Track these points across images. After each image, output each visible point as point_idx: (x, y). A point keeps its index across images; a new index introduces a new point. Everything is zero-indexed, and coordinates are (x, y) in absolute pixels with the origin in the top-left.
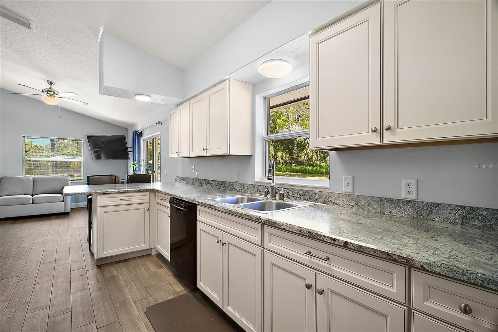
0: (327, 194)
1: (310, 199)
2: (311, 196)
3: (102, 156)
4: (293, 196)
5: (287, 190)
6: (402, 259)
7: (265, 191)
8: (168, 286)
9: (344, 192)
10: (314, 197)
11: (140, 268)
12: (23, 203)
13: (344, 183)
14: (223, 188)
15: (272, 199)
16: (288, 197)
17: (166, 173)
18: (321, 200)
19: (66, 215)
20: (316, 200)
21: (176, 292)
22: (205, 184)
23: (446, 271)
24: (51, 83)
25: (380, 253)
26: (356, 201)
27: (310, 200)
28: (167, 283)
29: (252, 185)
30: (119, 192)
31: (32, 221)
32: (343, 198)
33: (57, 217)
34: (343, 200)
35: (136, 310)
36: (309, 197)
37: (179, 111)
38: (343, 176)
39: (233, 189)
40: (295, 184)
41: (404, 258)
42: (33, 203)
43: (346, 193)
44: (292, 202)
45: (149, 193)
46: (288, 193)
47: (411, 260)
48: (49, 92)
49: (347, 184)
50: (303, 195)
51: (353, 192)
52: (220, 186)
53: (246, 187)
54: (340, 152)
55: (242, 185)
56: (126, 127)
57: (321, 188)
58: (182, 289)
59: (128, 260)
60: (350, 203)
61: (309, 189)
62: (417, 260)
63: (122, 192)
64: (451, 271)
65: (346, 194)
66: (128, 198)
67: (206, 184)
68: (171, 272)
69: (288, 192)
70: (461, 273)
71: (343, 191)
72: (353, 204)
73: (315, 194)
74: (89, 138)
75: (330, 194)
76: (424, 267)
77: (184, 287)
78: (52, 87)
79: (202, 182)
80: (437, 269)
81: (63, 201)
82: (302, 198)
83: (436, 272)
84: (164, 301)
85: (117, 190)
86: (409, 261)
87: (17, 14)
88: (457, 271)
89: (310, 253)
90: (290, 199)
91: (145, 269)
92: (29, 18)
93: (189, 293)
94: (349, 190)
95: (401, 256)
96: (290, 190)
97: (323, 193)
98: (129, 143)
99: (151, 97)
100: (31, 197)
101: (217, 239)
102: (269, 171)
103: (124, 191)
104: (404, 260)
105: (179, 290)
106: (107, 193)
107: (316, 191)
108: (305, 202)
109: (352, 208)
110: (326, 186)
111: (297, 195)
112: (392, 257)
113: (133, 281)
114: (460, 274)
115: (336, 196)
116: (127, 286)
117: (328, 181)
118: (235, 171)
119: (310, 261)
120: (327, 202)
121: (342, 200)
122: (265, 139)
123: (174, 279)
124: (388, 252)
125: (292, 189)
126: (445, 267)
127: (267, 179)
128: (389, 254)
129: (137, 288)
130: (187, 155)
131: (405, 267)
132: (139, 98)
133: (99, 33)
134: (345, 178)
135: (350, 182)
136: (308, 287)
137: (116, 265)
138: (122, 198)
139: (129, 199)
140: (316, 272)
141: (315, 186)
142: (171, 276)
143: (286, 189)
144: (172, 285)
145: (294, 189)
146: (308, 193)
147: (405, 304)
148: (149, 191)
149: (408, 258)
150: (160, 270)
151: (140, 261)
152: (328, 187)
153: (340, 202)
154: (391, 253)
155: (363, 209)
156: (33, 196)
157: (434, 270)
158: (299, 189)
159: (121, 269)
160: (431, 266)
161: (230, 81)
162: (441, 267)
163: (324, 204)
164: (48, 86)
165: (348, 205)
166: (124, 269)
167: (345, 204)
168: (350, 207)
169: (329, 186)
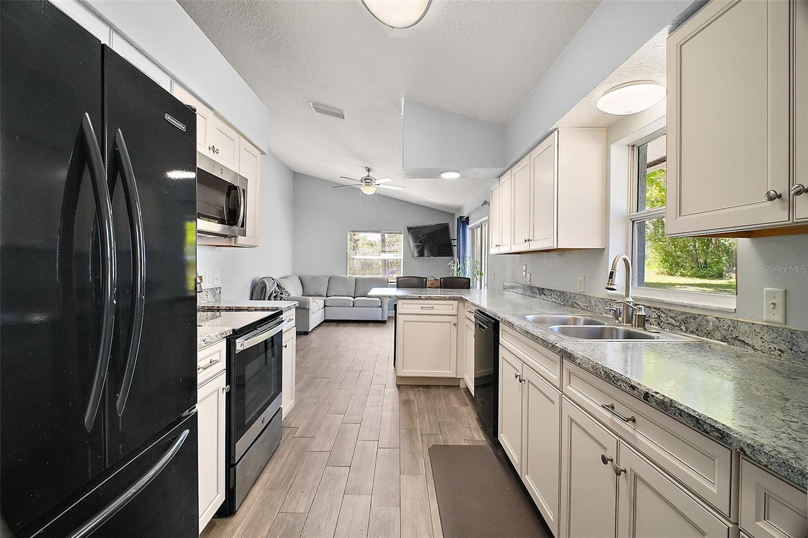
0: (730, 323)
1: (697, 330)
2: (700, 325)
3: (426, 252)
4: (668, 322)
5: (657, 311)
6: (715, 432)
7: (614, 310)
8: (466, 429)
9: (766, 321)
10: (704, 327)
11: (440, 400)
12: (344, 305)
13: (766, 304)
14: (561, 303)
15: (625, 324)
16: (659, 324)
17: (493, 277)
18: (718, 335)
19: (383, 324)
20: (709, 334)
21: (473, 440)
22: (538, 294)
23: (777, 465)
24: (369, 170)
25: (687, 417)
26: (789, 342)
27: (697, 332)
28: (466, 426)
29: (603, 299)
30: (420, 298)
31: (352, 326)
32: (762, 334)
33: (374, 325)
34: (761, 338)
35: (421, 444)
36: (695, 327)
37: (501, 184)
38: (765, 289)
39: (576, 305)
40: (672, 302)
41: (718, 430)
42: (353, 306)
43: (769, 324)
44: (658, 333)
45: (456, 302)
46: (659, 316)
47: (728, 435)
48: (367, 181)
49: (772, 306)
50: (685, 321)
51: (786, 324)
52: (558, 299)
53: (593, 303)
54: (758, 239)
55: (588, 299)
56: (452, 212)
57: (720, 311)
58: (483, 438)
59: (431, 387)
60: (775, 346)
61: (696, 312)
62: (735, 437)
63: (423, 298)
64: (784, 465)
65: (767, 326)
66: (431, 306)
67: (540, 295)
68: (476, 414)
69: (659, 314)
70: (799, 472)
71: (765, 319)
72: (783, 347)
73: (708, 321)
74: (409, 229)
75: (735, 324)
76: (744, 451)
77: (485, 438)
78: (370, 174)
79: (535, 290)
80: (764, 457)
81: (381, 307)
82: (683, 327)
83: (762, 462)
84: (454, 444)
85: (418, 295)
86: (724, 437)
87: (333, 108)
88: (794, 468)
89: (613, 408)
90: (662, 327)
91: (446, 401)
92: (341, 109)
93: (489, 446)
94: (777, 318)
95: (714, 427)
96: (662, 312)
97: (722, 320)
98: (453, 234)
99: (459, 172)
100: (352, 299)
101: (516, 372)
102: (610, 275)
103: (426, 297)
104: (717, 434)
105: (478, 438)
106: (407, 297)
107: (708, 317)
108: (689, 335)
109: (780, 355)
110: (730, 308)
111: (673, 322)
112: (702, 425)
113: (428, 411)
114: (797, 474)
115: (747, 328)
116: (419, 414)
117: (734, 297)
118: (579, 276)
119: (612, 420)
120: (730, 340)
121: (759, 338)
122: (631, 219)
123: (477, 424)
124: (698, 417)
125: (666, 310)
126: (776, 456)
127: (606, 288)
128: (698, 421)
129: (430, 420)
130: (508, 251)
131: (730, 451)
132: (444, 176)
133: (401, 106)
134: (767, 292)
135: (779, 301)
136: (605, 460)
137: (416, 389)
138: (424, 306)
139: (433, 307)
140: (618, 439)
141: (709, 306)
142: (474, 420)
143: (656, 309)
144: (472, 431)
145: (670, 310)
146: (695, 318)
147: (730, 517)
148: (457, 300)
149: (724, 432)
150: (464, 408)
151: (443, 391)
152: (733, 310)
153: (756, 341)
154: (700, 419)
155: (804, 361)
156: (354, 298)
157: (760, 459)
158: (679, 310)
159: (420, 395)
160: (754, 450)
161: (559, 132)
162: (769, 456)
163: (723, 343)
164: (365, 174)
165: (773, 348)
166: (422, 395)
167: (766, 346)
168: (776, 354)
169: (735, 308)
